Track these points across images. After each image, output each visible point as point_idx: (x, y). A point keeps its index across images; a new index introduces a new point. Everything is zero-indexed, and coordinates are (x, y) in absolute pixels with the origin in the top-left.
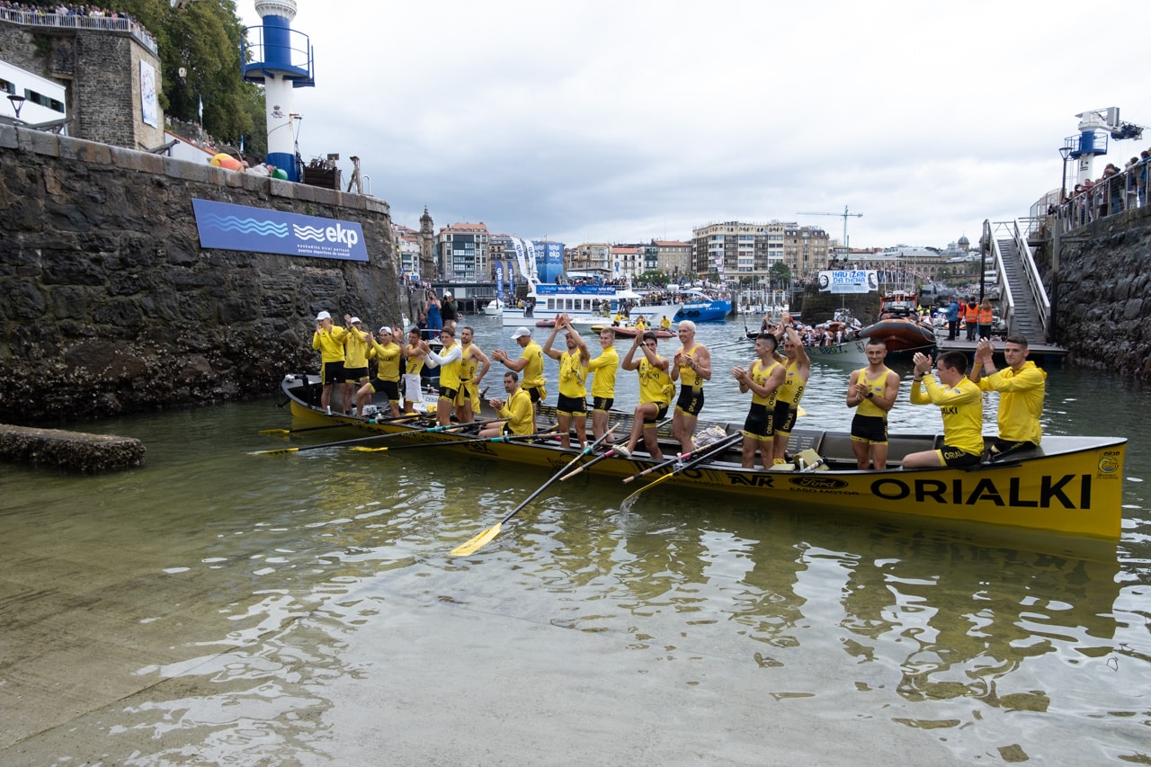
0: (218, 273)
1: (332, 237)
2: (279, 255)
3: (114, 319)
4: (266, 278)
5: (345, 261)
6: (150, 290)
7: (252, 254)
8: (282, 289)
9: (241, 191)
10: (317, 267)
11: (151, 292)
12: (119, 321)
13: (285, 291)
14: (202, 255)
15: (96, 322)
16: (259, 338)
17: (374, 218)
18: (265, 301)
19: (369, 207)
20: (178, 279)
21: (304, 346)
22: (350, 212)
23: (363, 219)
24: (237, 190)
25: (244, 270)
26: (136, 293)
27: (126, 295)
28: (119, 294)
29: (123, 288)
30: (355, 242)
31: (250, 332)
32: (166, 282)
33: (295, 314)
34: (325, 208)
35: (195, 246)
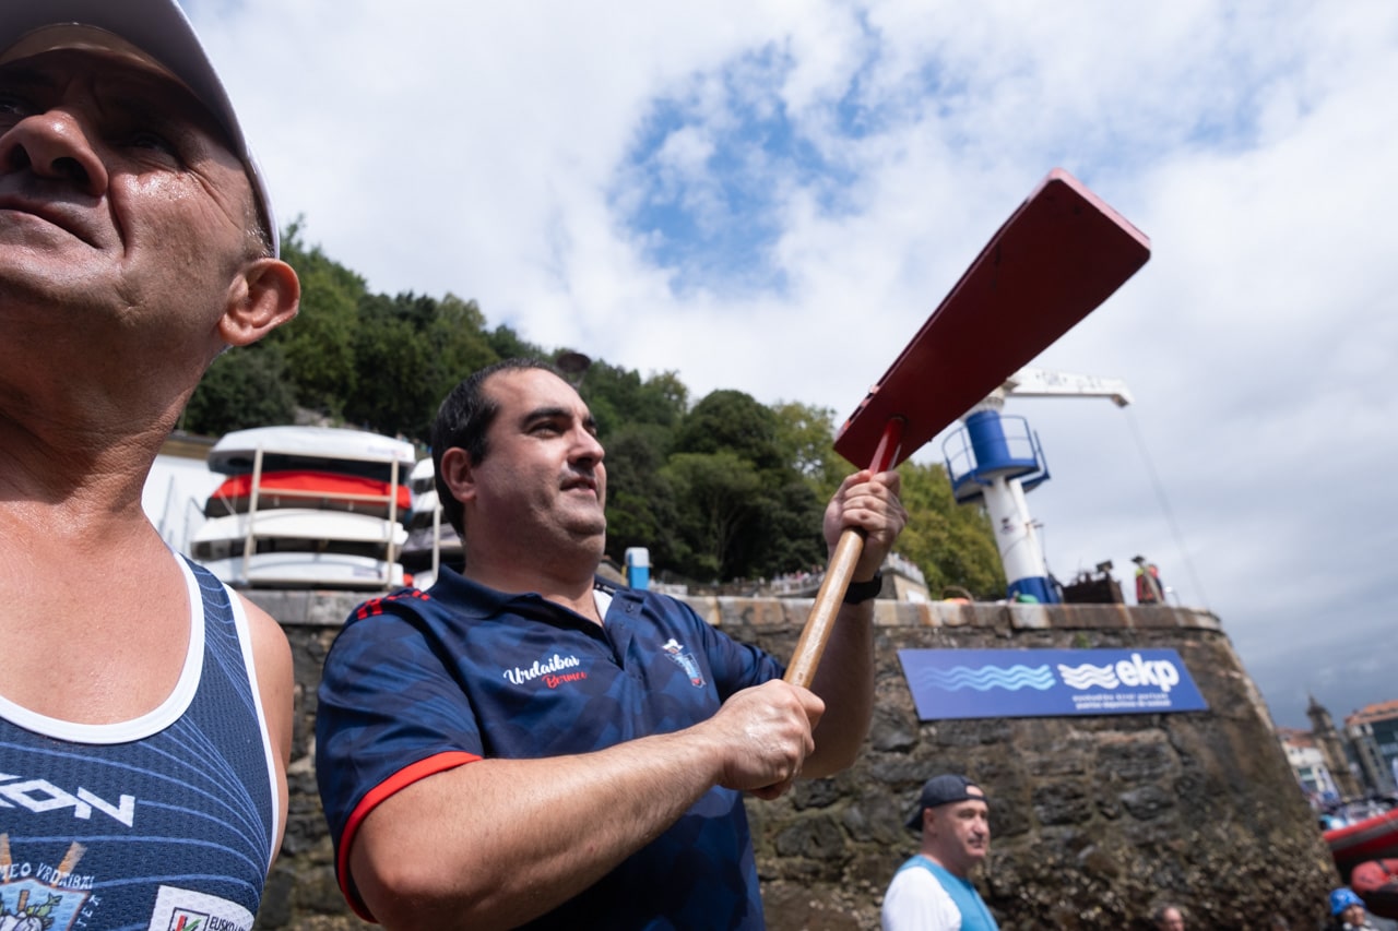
0: (952, 758)
1: (1130, 677)
2: (1049, 717)
3: (805, 847)
4: (1031, 758)
5: (1164, 715)
6: (852, 794)
7: (1001, 721)
8: (1064, 774)
9: (969, 630)
10: (1117, 729)
11: (855, 800)
12: (813, 850)
13: (1071, 777)
14: (923, 732)
15: (780, 855)
16: (1043, 866)
17: (1197, 638)
18: (1039, 797)
19: (1182, 621)
20: (891, 775)
21: (1129, 877)
22: (1151, 634)
23: (1177, 642)
24: (961, 630)
25: (994, 747)
26: (832, 802)
27: (821, 806)
28: (810, 806)
29: (814, 797)
30: (1174, 678)
31: (1023, 855)
32: (875, 780)
33: (1097, 818)
34: (1106, 634)
35: (912, 719)
